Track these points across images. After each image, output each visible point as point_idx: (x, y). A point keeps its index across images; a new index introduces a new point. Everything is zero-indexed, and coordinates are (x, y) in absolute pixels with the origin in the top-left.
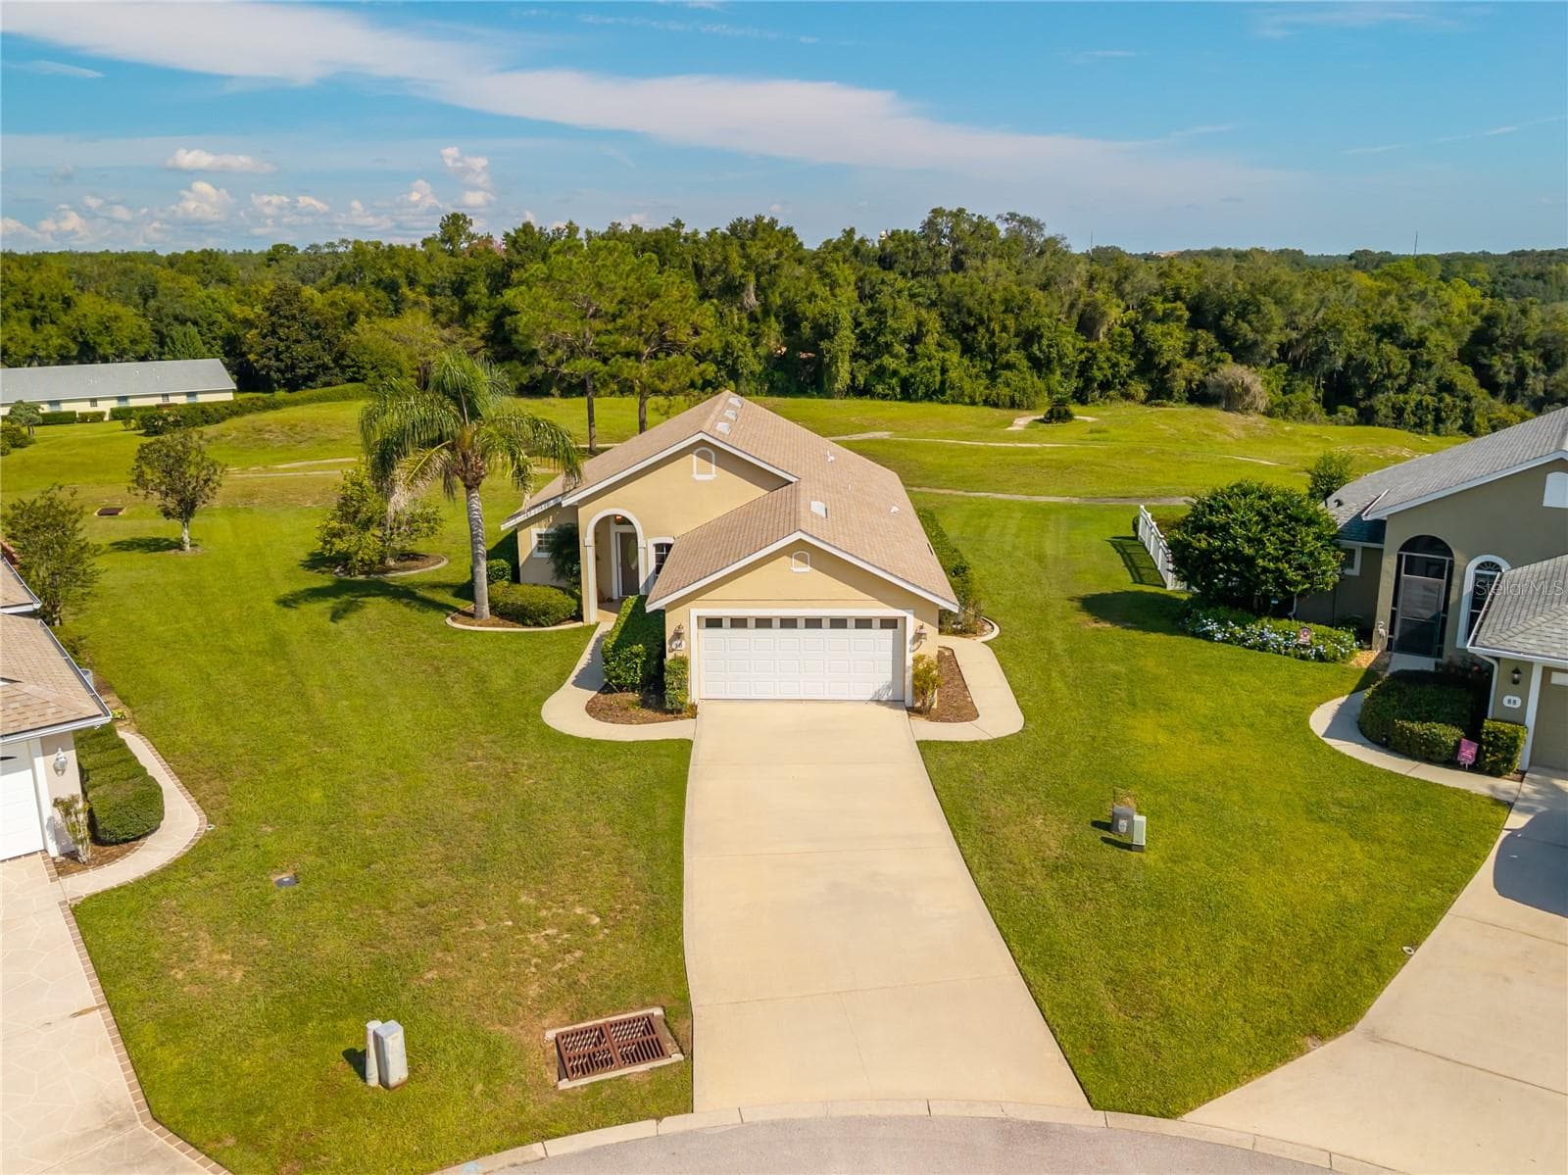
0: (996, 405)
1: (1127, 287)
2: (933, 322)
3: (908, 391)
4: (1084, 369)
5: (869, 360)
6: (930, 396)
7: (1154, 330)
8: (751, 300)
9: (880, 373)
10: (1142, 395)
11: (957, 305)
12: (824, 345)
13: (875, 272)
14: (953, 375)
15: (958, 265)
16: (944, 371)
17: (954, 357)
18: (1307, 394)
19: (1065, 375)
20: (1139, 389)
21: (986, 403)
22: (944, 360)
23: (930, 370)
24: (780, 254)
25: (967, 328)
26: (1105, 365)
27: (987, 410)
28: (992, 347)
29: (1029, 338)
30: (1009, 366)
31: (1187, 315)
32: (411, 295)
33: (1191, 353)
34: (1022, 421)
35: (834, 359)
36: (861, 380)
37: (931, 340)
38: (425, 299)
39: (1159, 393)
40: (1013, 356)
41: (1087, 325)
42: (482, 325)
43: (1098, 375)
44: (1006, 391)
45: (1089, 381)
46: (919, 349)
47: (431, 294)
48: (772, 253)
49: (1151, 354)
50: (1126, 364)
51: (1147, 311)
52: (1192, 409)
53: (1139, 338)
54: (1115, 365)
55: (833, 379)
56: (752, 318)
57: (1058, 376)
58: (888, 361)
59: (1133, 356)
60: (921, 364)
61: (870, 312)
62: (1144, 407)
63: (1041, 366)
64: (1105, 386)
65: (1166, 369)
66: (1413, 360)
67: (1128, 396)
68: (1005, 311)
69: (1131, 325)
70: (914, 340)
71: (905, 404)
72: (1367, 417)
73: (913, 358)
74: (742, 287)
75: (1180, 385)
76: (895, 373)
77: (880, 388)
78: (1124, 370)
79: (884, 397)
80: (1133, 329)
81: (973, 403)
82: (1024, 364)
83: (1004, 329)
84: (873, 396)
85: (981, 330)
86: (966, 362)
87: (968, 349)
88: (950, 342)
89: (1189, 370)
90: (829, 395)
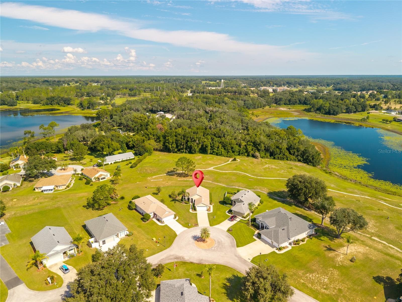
0: (228, 157)
1: (246, 140)
2: (220, 146)
3: (217, 154)
4: (239, 152)
5: (212, 150)
6: (220, 155)
7: (248, 147)
8: (197, 141)
9: (214, 152)
10: (246, 155)
11: (223, 143)
12: (206, 148)
13: (213, 137)
14: (223, 153)
15: (224, 136)
16: (221, 152)
17: (223, 150)
18: (268, 154)
19: (237, 152)
20: (246, 154)
21: (227, 157)
22: (221, 151)
23: (219, 152)
24: (201, 136)
25: (225, 146)
26: (242, 151)
27: (227, 158)
28: (227, 149)
29: (232, 148)
30: (229, 152)
31: (252, 144)
32: (151, 136)
33: (252, 150)
34: (231, 159)
35: (208, 150)
36: (211, 152)
37: (220, 148)
38: (153, 137)
39: (248, 156)
40: (230, 151)
41: (240, 146)
42: (162, 143)
43: (241, 152)
44: (229, 155)
45: (240, 153)
46: (218, 149)
47: (153, 136)
48: (200, 136)
49: (247, 150)
50: (244, 151)
51: (247, 144)
52: (252, 158)
53: (246, 147)
54: (243, 151)
55: (208, 152)
56: (197, 144)
57: (236, 153)
58: (215, 150)
59: (245, 149)
60: (219, 151)
61: (213, 143)
62: (245, 157)
63: (233, 152)
64: (242, 153)
65: (249, 152)
66: (280, 151)
67: (245, 155)
68: (229, 144)
69: (245, 145)
70: (218, 148)
71: (217, 156)
72: (274, 158)
73: (218, 150)
74: (196, 141)
75: (251, 154)
76: (215, 152)
77: (214, 154)
78: (244, 152)
79: (214, 155)
80: (246, 146)
81: (225, 156)
82: (231, 152)
83: (229, 147)
84: (213, 154)
85: (226, 147)
86: (224, 151)
87: (225, 149)
88: (223, 148)
89: (252, 152)
90: (207, 154)
